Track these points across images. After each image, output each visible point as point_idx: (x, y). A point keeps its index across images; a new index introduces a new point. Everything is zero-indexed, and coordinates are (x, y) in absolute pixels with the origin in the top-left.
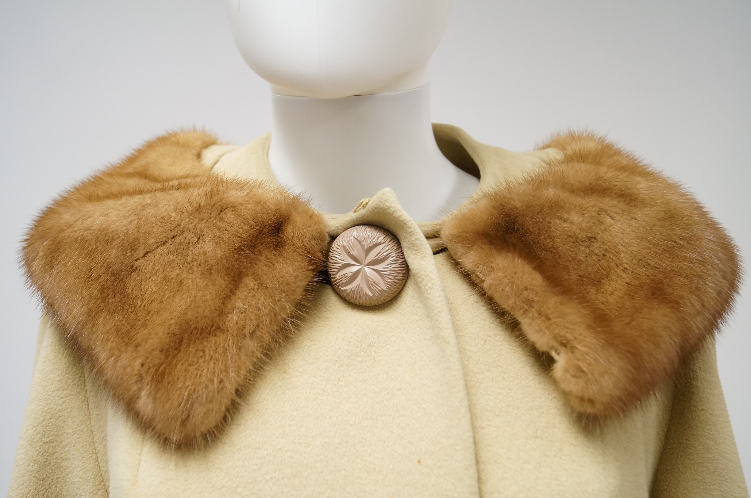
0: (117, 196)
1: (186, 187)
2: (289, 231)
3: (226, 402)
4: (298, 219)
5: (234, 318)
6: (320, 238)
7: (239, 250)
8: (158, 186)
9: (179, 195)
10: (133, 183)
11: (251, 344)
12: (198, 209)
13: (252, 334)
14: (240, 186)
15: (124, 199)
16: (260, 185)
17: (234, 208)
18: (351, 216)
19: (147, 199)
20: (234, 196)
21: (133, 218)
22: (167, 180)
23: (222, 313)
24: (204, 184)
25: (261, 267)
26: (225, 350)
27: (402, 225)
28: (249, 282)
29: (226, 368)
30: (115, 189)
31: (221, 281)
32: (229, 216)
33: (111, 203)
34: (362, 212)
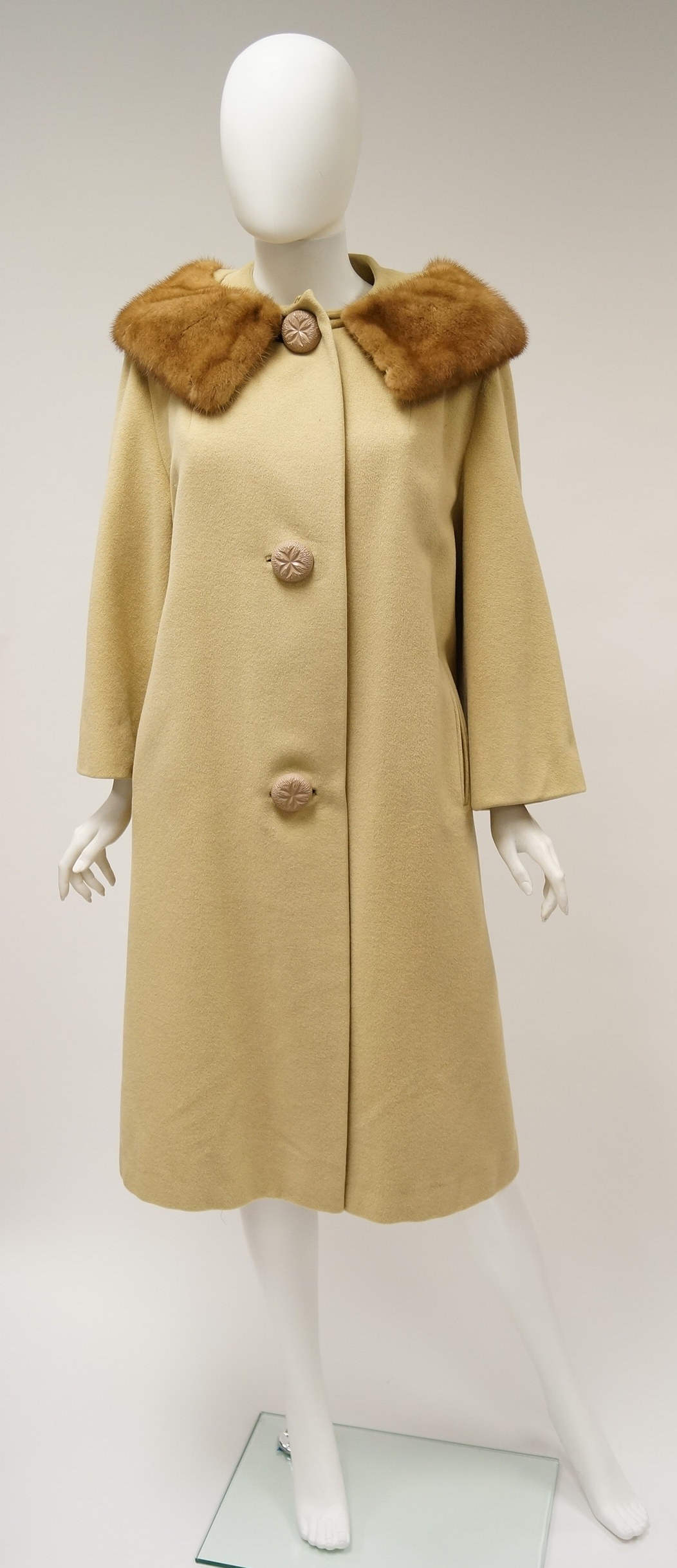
0: (169, 298)
1: (208, 292)
2: (262, 312)
3: (231, 392)
4: (266, 307)
5: (234, 355)
6: (277, 316)
7: (236, 323)
8: (192, 292)
9: (205, 296)
10: (177, 291)
11: (242, 366)
12: (215, 303)
13: (243, 362)
14: (236, 291)
15: (174, 300)
16: (248, 290)
17: (234, 302)
18: (293, 305)
19: (187, 299)
20: (234, 296)
21: (180, 309)
22: (196, 289)
23: (229, 351)
24: (217, 291)
25: (248, 330)
26: (231, 368)
27: (316, 307)
28: (242, 337)
29: (231, 377)
30: (166, 295)
31: (228, 338)
32: (231, 306)
33: (167, 302)
34: (298, 303)
